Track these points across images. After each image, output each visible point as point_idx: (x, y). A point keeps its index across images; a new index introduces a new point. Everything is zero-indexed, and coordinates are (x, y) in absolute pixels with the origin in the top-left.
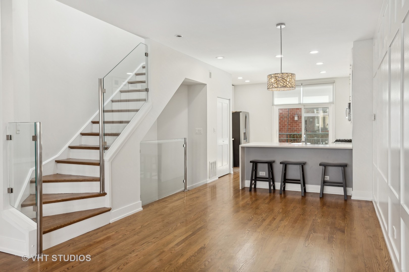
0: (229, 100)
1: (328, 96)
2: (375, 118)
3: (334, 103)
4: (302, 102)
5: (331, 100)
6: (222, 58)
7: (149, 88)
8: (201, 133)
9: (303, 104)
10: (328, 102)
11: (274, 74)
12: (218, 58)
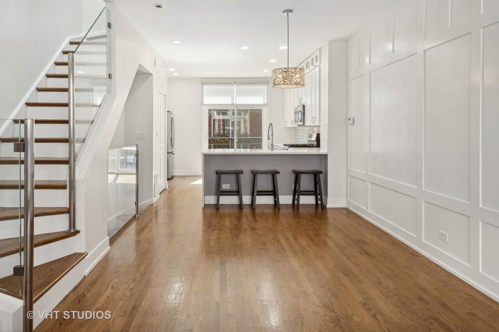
0: (165, 96)
1: (262, 97)
2: (354, 122)
3: (269, 105)
4: (235, 103)
5: (266, 102)
6: (180, 42)
7: (112, 73)
8: (144, 138)
9: (236, 105)
10: (263, 104)
11: (285, 68)
12: (175, 42)
